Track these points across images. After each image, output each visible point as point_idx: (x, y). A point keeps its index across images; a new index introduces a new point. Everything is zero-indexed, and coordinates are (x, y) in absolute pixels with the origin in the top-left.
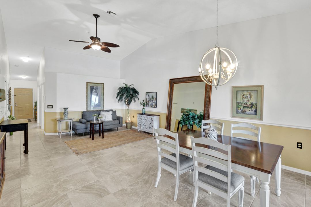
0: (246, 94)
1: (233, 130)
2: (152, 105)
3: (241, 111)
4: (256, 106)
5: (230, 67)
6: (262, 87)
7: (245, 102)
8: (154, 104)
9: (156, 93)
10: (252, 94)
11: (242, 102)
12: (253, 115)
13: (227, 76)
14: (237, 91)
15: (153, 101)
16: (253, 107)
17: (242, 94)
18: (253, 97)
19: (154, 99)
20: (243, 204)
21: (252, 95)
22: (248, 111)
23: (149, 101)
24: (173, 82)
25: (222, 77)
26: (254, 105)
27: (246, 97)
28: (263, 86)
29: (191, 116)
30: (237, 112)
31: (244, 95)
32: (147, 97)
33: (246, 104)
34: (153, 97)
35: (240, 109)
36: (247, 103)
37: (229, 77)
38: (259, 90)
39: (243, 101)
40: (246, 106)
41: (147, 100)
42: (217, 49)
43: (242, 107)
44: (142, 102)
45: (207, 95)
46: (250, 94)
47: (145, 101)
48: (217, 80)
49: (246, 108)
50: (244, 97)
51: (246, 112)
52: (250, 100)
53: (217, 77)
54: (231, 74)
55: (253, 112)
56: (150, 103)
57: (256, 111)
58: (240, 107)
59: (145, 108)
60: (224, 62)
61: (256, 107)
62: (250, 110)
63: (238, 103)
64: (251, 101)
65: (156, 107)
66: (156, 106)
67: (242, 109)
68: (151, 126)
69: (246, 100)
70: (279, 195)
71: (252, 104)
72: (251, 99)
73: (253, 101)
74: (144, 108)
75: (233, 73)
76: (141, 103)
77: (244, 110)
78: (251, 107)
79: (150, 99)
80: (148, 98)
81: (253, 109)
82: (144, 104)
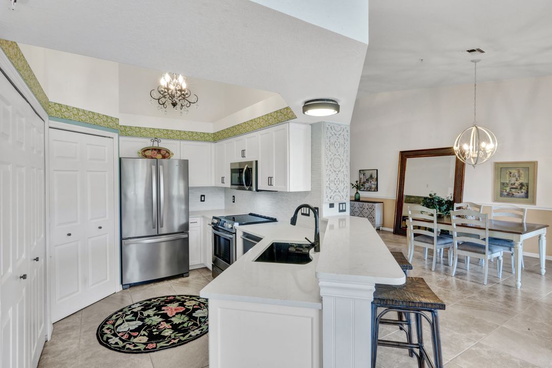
0: (514, 172)
1: (494, 212)
2: (371, 188)
3: (506, 193)
4: (528, 186)
5: (489, 147)
6: (535, 164)
7: (513, 182)
8: (373, 186)
9: (377, 170)
10: (521, 171)
11: (508, 182)
12: (523, 198)
13: (486, 155)
14: (501, 169)
15: (372, 182)
16: (524, 188)
17: (508, 171)
18: (523, 176)
19: (374, 180)
20: (501, 272)
21: (522, 174)
22: (517, 193)
23: (364, 183)
24: (405, 156)
25: (481, 156)
26: (524, 186)
27: (514, 176)
28: (537, 162)
29: (437, 200)
30: (501, 195)
31: (511, 173)
32: (362, 176)
33: (514, 185)
34: (371, 176)
35: (506, 192)
36: (514, 183)
37: (489, 156)
38: (530, 168)
39: (510, 181)
40: (514, 187)
41: (362, 181)
42: (474, 129)
43: (508, 189)
44: (355, 184)
45: (459, 172)
46: (519, 172)
47: (358, 183)
48: (476, 159)
49: (513, 190)
50: (511, 176)
51: (513, 194)
52: (518, 179)
53: (475, 156)
54: (490, 153)
55: (523, 194)
56: (367, 185)
57: (527, 193)
58: (505, 188)
59: (359, 192)
60: (482, 142)
61: (528, 189)
62: (519, 191)
63: (503, 184)
64: (521, 181)
65: (377, 191)
66: (376, 189)
67: (508, 191)
68: (371, 217)
69: (513, 180)
70: (543, 274)
71: (522, 185)
72: (521, 178)
73: (523, 180)
74: (357, 193)
75: (492, 153)
76: (353, 185)
77: (510, 192)
78: (521, 188)
79: (367, 180)
80: (363, 178)
81: (523, 190)
82: (358, 188)
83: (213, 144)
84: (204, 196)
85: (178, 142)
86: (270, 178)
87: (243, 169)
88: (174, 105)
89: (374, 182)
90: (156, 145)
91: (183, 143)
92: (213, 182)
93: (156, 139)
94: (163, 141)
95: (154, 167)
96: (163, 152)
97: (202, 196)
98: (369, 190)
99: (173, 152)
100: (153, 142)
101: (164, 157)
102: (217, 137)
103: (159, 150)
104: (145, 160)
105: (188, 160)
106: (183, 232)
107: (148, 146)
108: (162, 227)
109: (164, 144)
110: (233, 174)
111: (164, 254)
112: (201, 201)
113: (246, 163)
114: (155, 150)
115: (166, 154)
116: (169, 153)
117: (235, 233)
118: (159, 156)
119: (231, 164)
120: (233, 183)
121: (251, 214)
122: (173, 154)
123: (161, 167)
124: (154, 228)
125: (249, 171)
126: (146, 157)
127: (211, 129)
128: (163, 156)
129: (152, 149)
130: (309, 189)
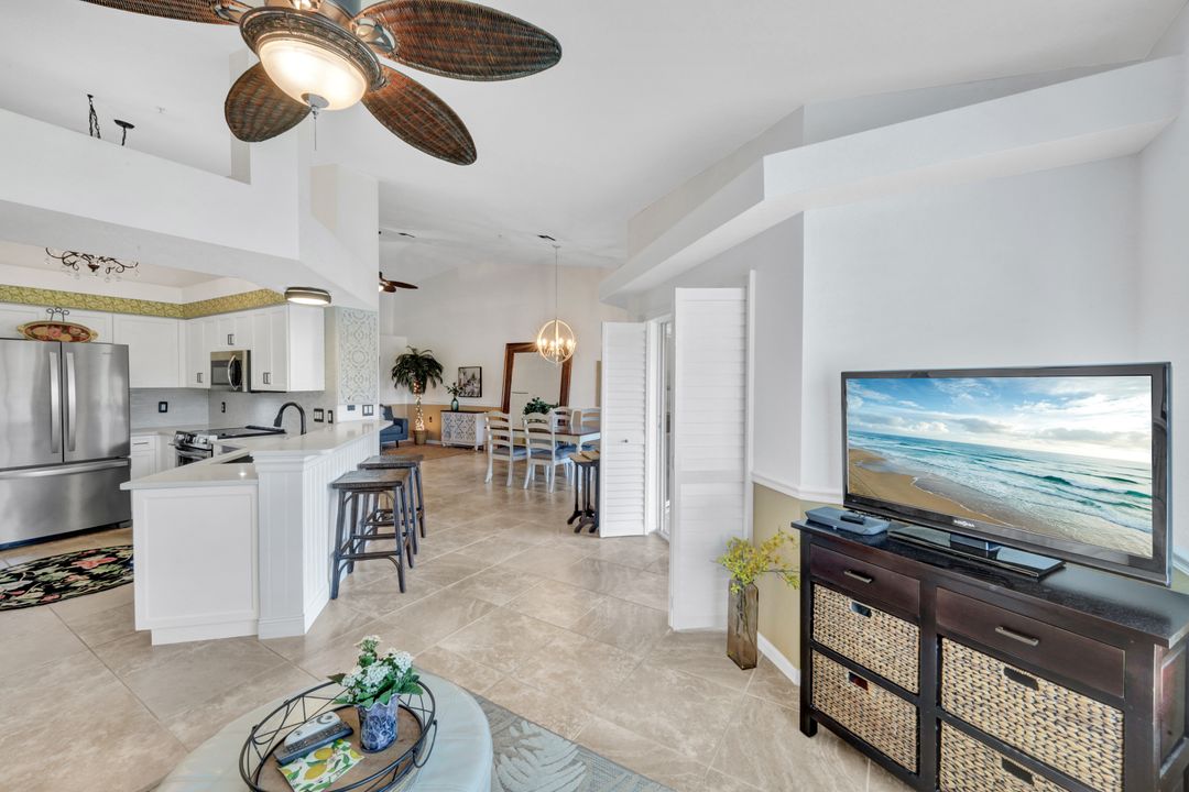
2: (473, 392)
8: (476, 390)
15: (475, 385)
19: (477, 381)
23: (465, 385)
24: (512, 350)
29: (539, 406)
32: (462, 376)
34: (473, 376)
41: (462, 383)
42: (557, 323)
44: (451, 387)
45: (565, 372)
47: (458, 385)
56: (468, 389)
59: (457, 398)
65: (480, 396)
66: (480, 394)
68: (471, 432)
74: (455, 399)
76: (448, 389)
79: (468, 382)
80: (463, 379)
82: (455, 392)
83: (182, 322)
84: (166, 403)
85: (108, 316)
86: (266, 375)
87: (228, 361)
88: (94, 268)
89: (477, 385)
90: (57, 318)
91: (117, 316)
92: (182, 381)
93: (59, 308)
94: (72, 312)
95: (54, 357)
96: (73, 331)
97: (161, 403)
98: (471, 395)
99: (97, 331)
100: (53, 313)
101: (76, 339)
102: (189, 312)
103: (66, 328)
104: (34, 343)
105: (127, 346)
106: (117, 458)
107: (40, 320)
108: (73, 449)
109: (75, 317)
110: (215, 369)
111: (76, 493)
112: (161, 411)
113: (233, 353)
114: (56, 326)
115: (81, 335)
116: (87, 333)
117: (212, 450)
118: (66, 337)
119: (213, 354)
120: (215, 381)
121: (249, 427)
122: (96, 335)
123: (70, 356)
124: (55, 452)
125: (237, 365)
126: (36, 337)
127: (177, 297)
128: (74, 337)
129: (50, 326)
130: (323, 389)
